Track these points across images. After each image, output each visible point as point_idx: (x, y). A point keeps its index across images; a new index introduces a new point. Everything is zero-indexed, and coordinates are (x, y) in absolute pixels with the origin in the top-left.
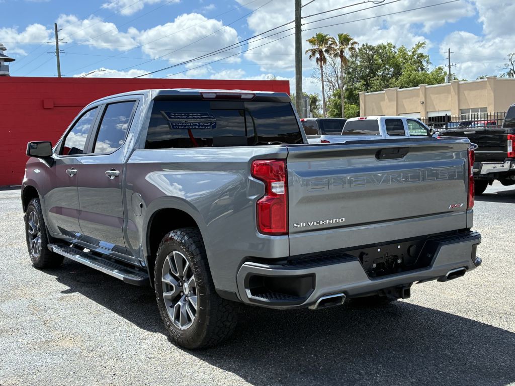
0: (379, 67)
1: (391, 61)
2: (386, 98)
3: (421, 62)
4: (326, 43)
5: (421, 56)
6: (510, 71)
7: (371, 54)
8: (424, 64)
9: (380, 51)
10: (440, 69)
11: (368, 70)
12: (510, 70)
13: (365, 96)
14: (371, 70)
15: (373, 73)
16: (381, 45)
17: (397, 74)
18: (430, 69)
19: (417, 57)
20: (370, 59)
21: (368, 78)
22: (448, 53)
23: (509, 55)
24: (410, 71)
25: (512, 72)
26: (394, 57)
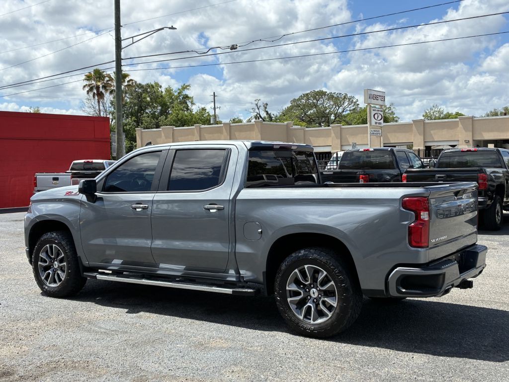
0: (148, 105)
1: (158, 100)
2: (163, 135)
3: (186, 103)
4: (103, 80)
5: (186, 97)
6: (257, 115)
7: (140, 92)
8: (189, 104)
9: (149, 90)
10: (204, 109)
11: (136, 107)
12: (256, 113)
13: (142, 132)
14: (140, 107)
15: (141, 109)
16: (150, 84)
17: (164, 112)
18: (195, 109)
19: (183, 98)
20: (139, 96)
21: (139, 114)
22: (213, 96)
23: (256, 100)
24: (177, 110)
25: (258, 116)
26: (162, 96)
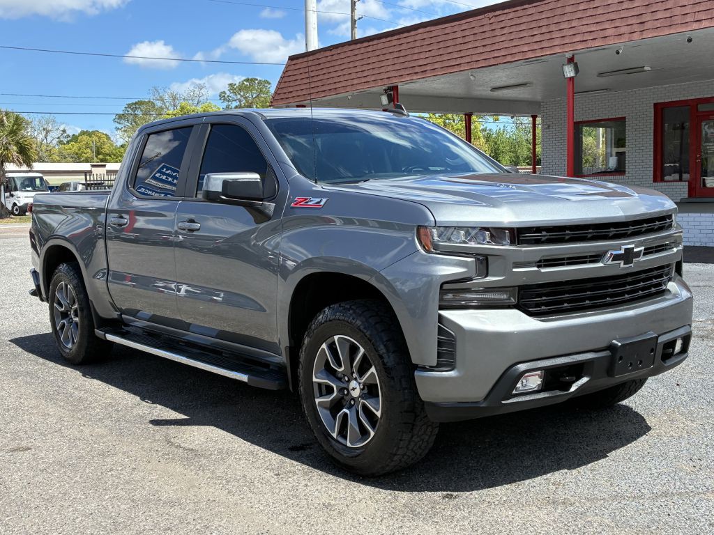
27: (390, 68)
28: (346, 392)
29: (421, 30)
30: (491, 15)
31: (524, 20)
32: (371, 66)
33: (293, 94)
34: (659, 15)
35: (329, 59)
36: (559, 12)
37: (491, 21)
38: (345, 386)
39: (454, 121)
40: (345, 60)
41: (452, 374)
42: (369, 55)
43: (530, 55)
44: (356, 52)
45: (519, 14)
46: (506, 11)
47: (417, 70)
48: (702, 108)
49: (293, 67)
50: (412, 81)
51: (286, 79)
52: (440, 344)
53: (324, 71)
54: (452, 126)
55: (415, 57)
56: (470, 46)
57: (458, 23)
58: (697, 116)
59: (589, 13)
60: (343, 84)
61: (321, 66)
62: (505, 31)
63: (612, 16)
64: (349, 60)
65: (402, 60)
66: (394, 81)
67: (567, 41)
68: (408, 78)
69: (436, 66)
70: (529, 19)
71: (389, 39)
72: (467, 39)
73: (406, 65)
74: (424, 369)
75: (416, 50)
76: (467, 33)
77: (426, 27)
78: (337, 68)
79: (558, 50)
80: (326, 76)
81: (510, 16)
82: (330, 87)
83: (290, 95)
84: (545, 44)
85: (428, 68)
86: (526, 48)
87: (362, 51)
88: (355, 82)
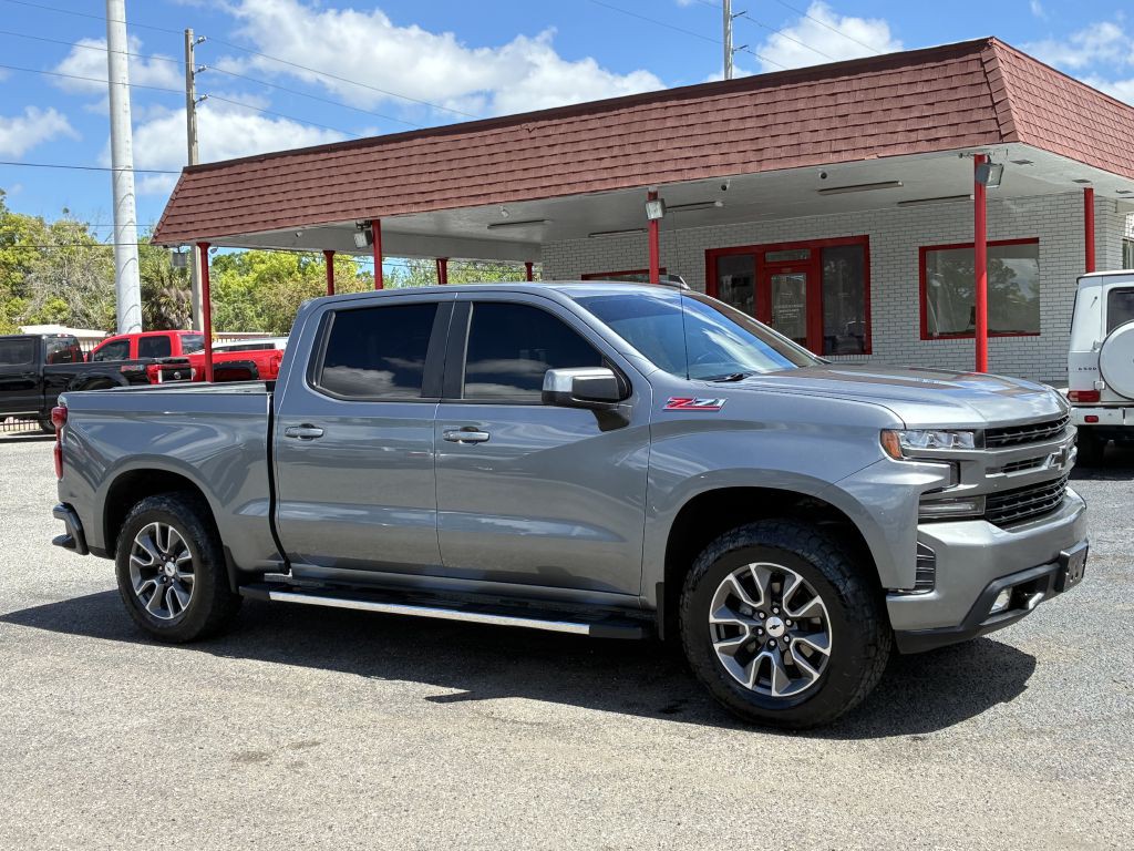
27: (370, 194)
28: (760, 632)
29: (418, 141)
30: (531, 125)
31: (584, 136)
32: (336, 189)
33: (197, 226)
34: (783, 141)
35: (258, 175)
36: (636, 127)
37: (533, 135)
38: (760, 624)
39: (314, 260)
40: (289, 178)
41: (932, 595)
42: (333, 172)
43: (597, 186)
44: (308, 167)
45: (575, 127)
46: (555, 122)
47: (418, 198)
48: (770, 257)
49: (192, 185)
50: (409, 214)
51: (180, 203)
52: (920, 563)
53: (252, 193)
54: (313, 268)
55: (412, 180)
56: (502, 168)
57: (480, 134)
58: (765, 269)
59: (682, 132)
60: (289, 214)
61: (247, 185)
62: (556, 150)
63: (716, 139)
64: (295, 177)
65: (388, 183)
66: (379, 212)
67: (651, 169)
68: (403, 210)
69: (449, 194)
70: (592, 135)
71: (364, 150)
72: (496, 159)
73: (398, 190)
74: (895, 593)
75: (413, 170)
76: (495, 149)
77: (426, 136)
78: (275, 189)
79: (639, 181)
80: (257, 201)
81: (563, 129)
82: (263, 217)
83: (190, 227)
84: (619, 173)
85: (436, 196)
86: (590, 177)
87: (319, 165)
88: (311, 211)
